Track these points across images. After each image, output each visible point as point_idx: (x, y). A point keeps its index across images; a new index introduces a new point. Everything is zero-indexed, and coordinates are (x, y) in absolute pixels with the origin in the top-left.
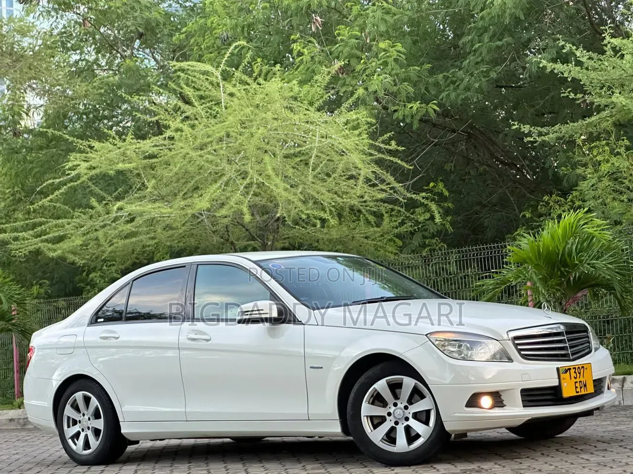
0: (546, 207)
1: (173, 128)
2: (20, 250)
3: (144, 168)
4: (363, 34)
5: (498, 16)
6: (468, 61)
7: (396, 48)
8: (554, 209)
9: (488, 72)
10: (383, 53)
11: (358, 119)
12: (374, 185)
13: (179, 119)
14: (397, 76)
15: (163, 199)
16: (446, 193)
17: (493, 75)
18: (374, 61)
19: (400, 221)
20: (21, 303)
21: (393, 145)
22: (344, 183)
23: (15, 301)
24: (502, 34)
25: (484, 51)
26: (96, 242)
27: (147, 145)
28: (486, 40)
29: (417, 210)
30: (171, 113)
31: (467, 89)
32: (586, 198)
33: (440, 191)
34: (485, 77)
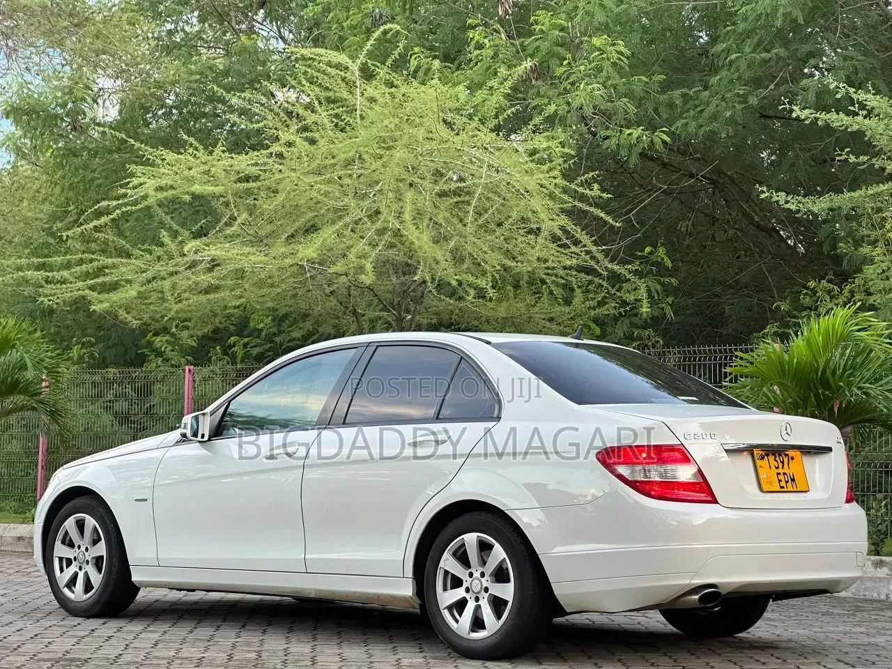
0: (811, 297)
1: (282, 141)
2: (51, 298)
3: (235, 195)
4: (570, 24)
5: (767, 15)
6: (718, 77)
7: (617, 48)
8: (821, 301)
9: (745, 96)
10: (597, 53)
11: (549, 148)
12: (565, 246)
13: (294, 128)
14: (615, 88)
15: (262, 241)
16: (669, 263)
17: (753, 101)
18: (582, 64)
19: (600, 299)
20: (52, 371)
21: (596, 191)
22: (523, 239)
23: (45, 368)
24: (772, 43)
25: (743, 65)
26: (160, 295)
27: (243, 162)
28: (747, 49)
29: (624, 285)
30: (283, 119)
31: (714, 117)
32: (872, 290)
33: (659, 259)
34: (740, 103)
